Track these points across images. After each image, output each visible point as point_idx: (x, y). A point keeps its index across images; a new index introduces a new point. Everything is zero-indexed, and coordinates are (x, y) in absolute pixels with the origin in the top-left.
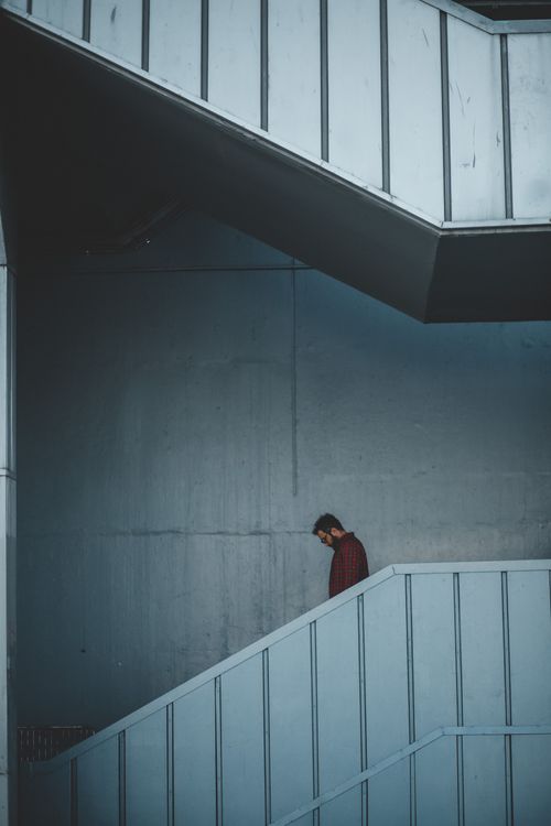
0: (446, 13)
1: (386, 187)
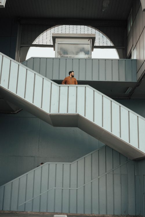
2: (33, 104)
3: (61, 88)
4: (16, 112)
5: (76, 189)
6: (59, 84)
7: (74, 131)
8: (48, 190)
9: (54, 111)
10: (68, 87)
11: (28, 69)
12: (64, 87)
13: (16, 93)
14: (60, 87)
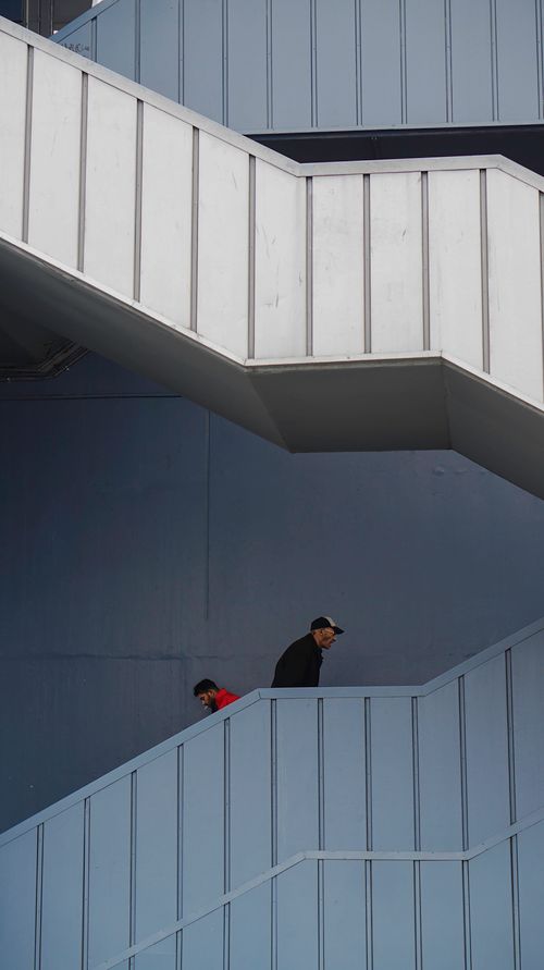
0: (254, 157)
1: (193, 328)
2: (137, 306)
3: (319, 186)
4: (48, 366)
5: (461, 855)
6: (301, 160)
7: (440, 474)
8: (278, 869)
9: (277, 346)
10: (367, 176)
11: (93, 68)
12: (340, 178)
13: (25, 239)
14: (309, 178)
